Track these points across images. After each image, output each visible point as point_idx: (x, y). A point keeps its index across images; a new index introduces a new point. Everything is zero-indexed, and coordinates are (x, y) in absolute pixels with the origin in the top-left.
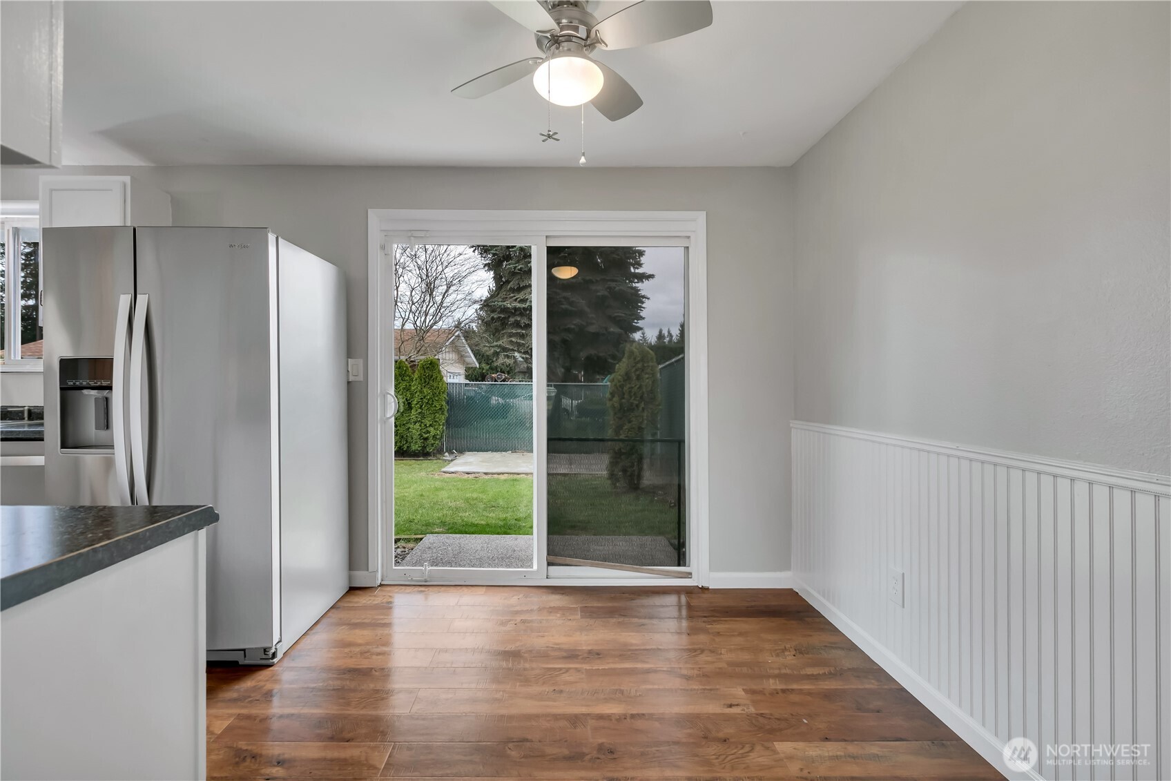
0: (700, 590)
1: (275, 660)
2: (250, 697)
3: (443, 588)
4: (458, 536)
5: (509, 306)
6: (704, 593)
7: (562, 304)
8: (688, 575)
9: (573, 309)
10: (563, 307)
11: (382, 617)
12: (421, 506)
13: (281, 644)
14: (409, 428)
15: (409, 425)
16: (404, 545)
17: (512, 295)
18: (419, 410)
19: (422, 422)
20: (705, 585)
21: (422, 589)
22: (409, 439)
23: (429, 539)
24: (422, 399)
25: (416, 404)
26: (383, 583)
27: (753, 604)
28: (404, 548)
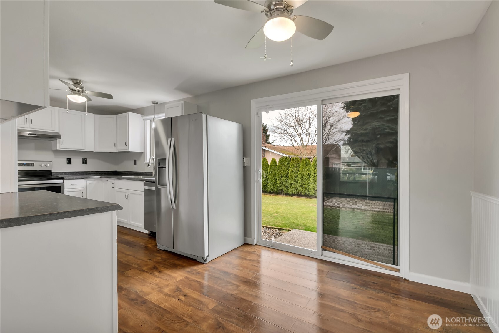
0: (404, 280)
1: (206, 262)
2: (192, 272)
3: (277, 251)
4: (306, 231)
5: (358, 132)
6: (404, 282)
7: (386, 130)
8: (398, 270)
9: (393, 131)
10: (387, 131)
11: (248, 256)
12: (301, 217)
13: (209, 257)
14: (309, 186)
15: (309, 185)
16: (283, 232)
17: (360, 127)
18: (313, 178)
19: (314, 184)
20: (407, 278)
21: (269, 249)
22: (309, 190)
23: (294, 231)
24: (314, 174)
25: (312, 176)
26: (257, 244)
27: (433, 295)
28: (283, 233)
